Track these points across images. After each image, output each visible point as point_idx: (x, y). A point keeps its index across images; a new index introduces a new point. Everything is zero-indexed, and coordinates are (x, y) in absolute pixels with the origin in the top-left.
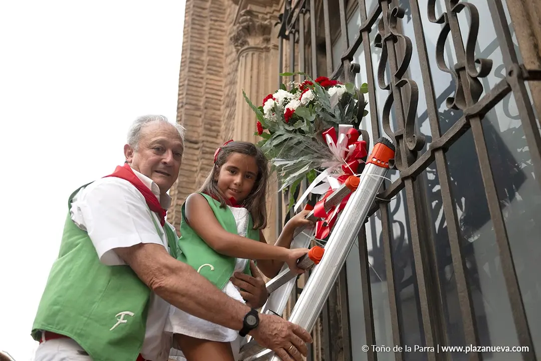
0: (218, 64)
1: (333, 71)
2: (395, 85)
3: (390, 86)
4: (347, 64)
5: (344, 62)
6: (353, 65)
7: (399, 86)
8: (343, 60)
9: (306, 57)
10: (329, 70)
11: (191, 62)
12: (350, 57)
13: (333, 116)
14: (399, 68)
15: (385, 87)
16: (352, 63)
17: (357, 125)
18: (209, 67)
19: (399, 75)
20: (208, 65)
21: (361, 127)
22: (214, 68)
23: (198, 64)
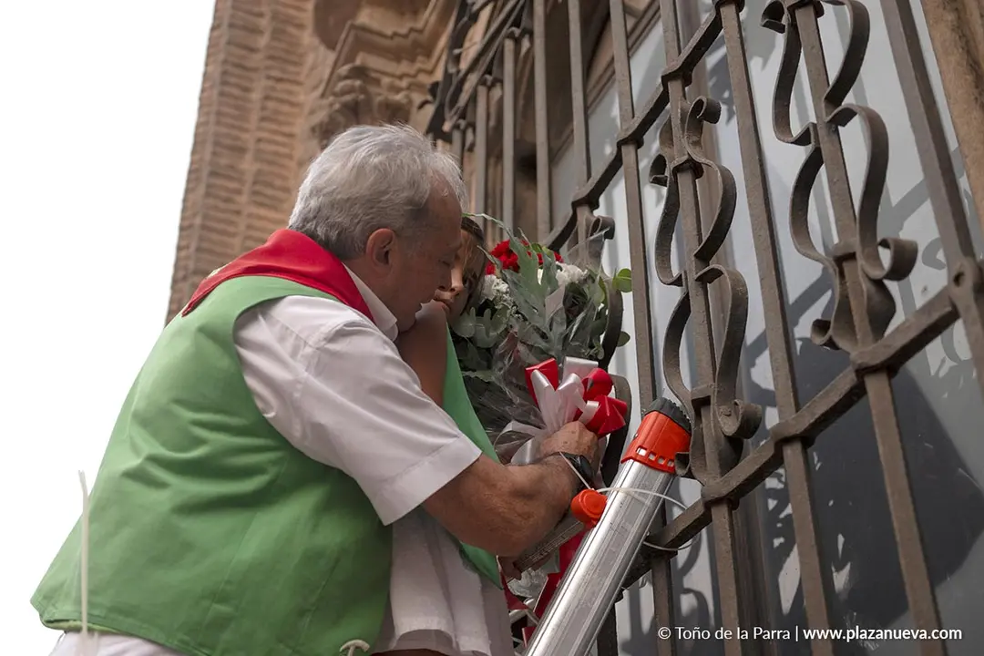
0: (278, 182)
1: (551, 229)
2: (696, 277)
3: (683, 277)
4: (584, 215)
5: (579, 211)
6: (598, 220)
7: (704, 280)
8: (576, 205)
9: (490, 184)
10: (542, 225)
11: (213, 174)
12: (591, 201)
13: (544, 336)
14: (704, 239)
15: (671, 280)
16: (597, 213)
17: (604, 364)
18: (258, 188)
19: (705, 255)
20: (255, 183)
21: (612, 369)
22: (269, 192)
23: (230, 178)
